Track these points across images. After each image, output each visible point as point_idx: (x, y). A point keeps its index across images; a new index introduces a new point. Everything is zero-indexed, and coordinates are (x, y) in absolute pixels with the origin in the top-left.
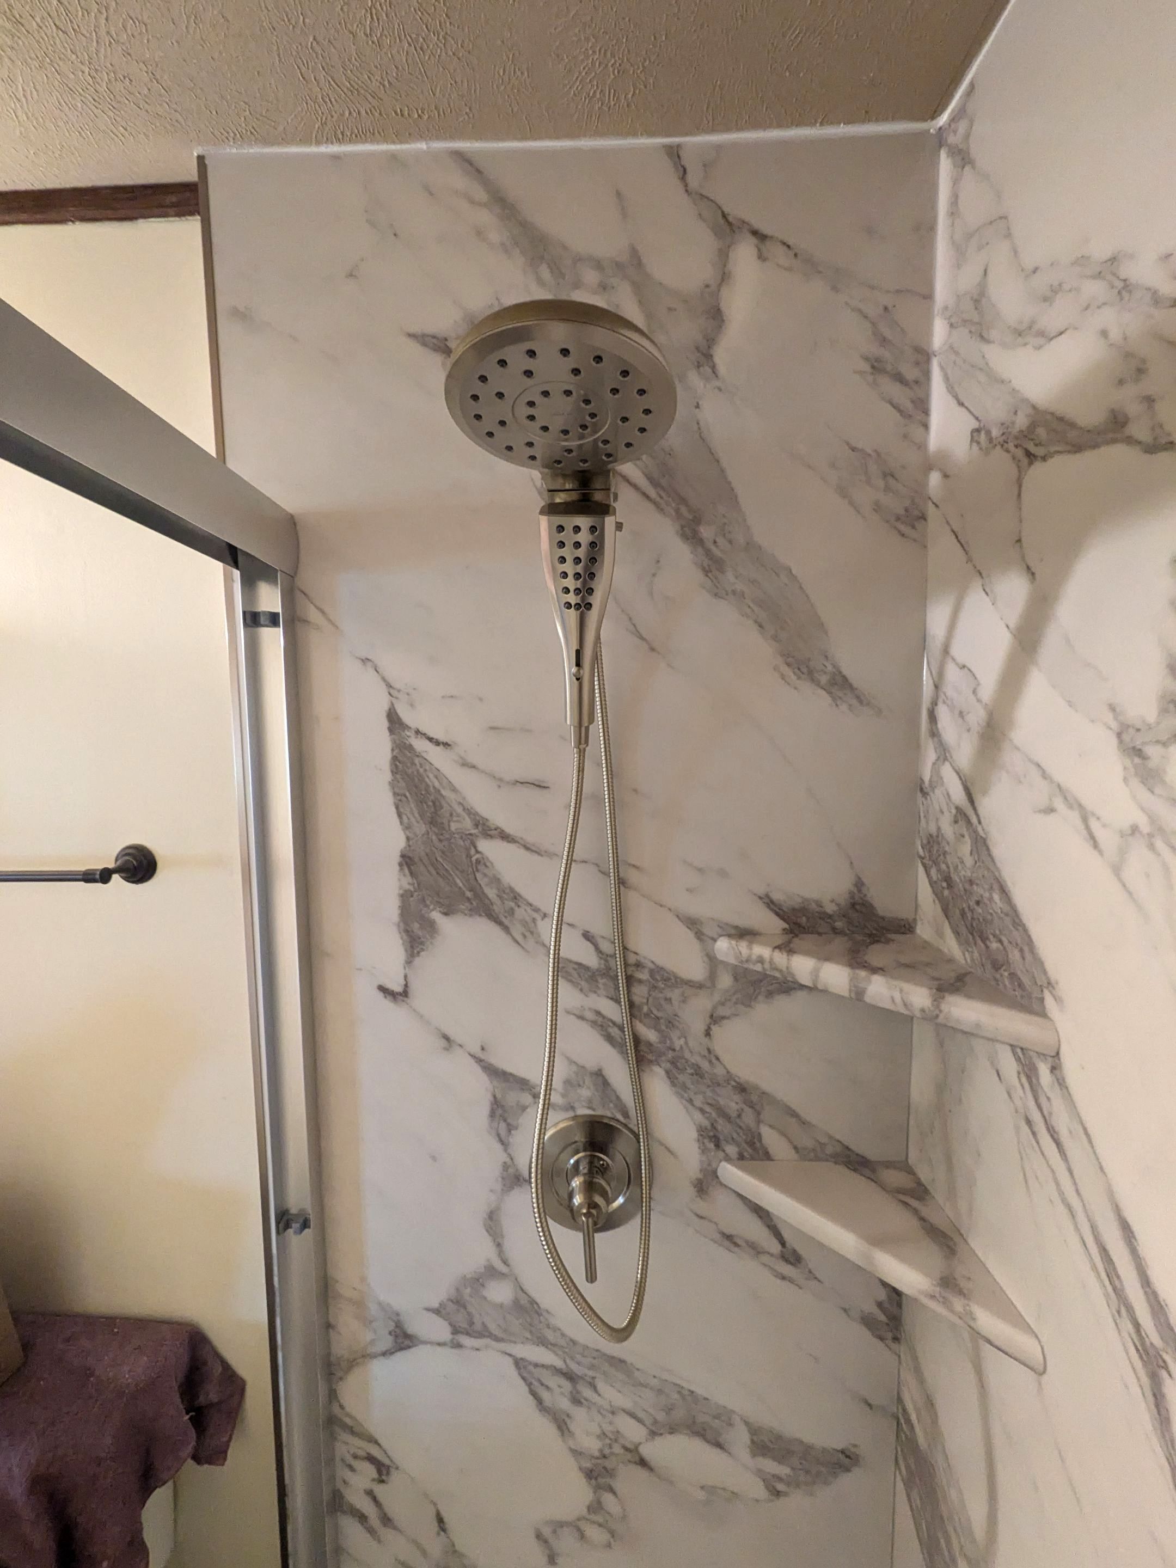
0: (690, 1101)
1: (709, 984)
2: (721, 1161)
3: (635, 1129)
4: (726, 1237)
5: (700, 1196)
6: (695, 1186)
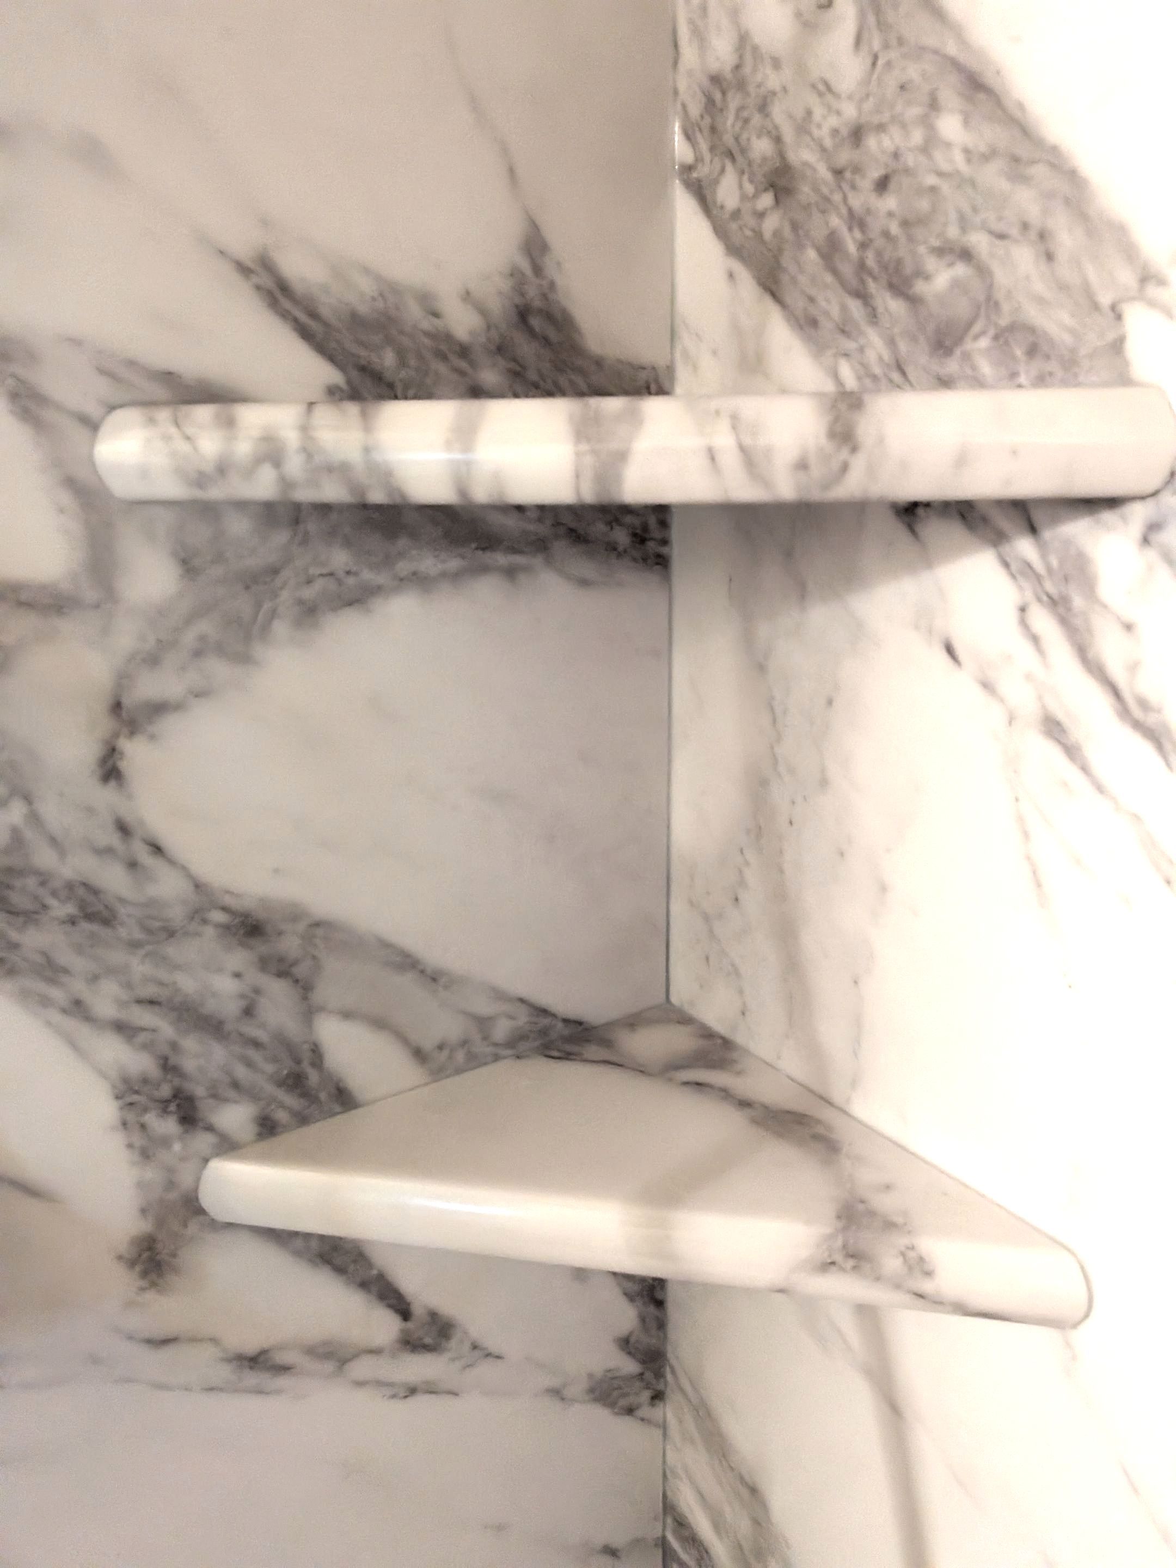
0: (78, 1008)
1: (90, 594)
2: (206, 1161)
4: (246, 1363)
5: (153, 1284)
6: (132, 1263)
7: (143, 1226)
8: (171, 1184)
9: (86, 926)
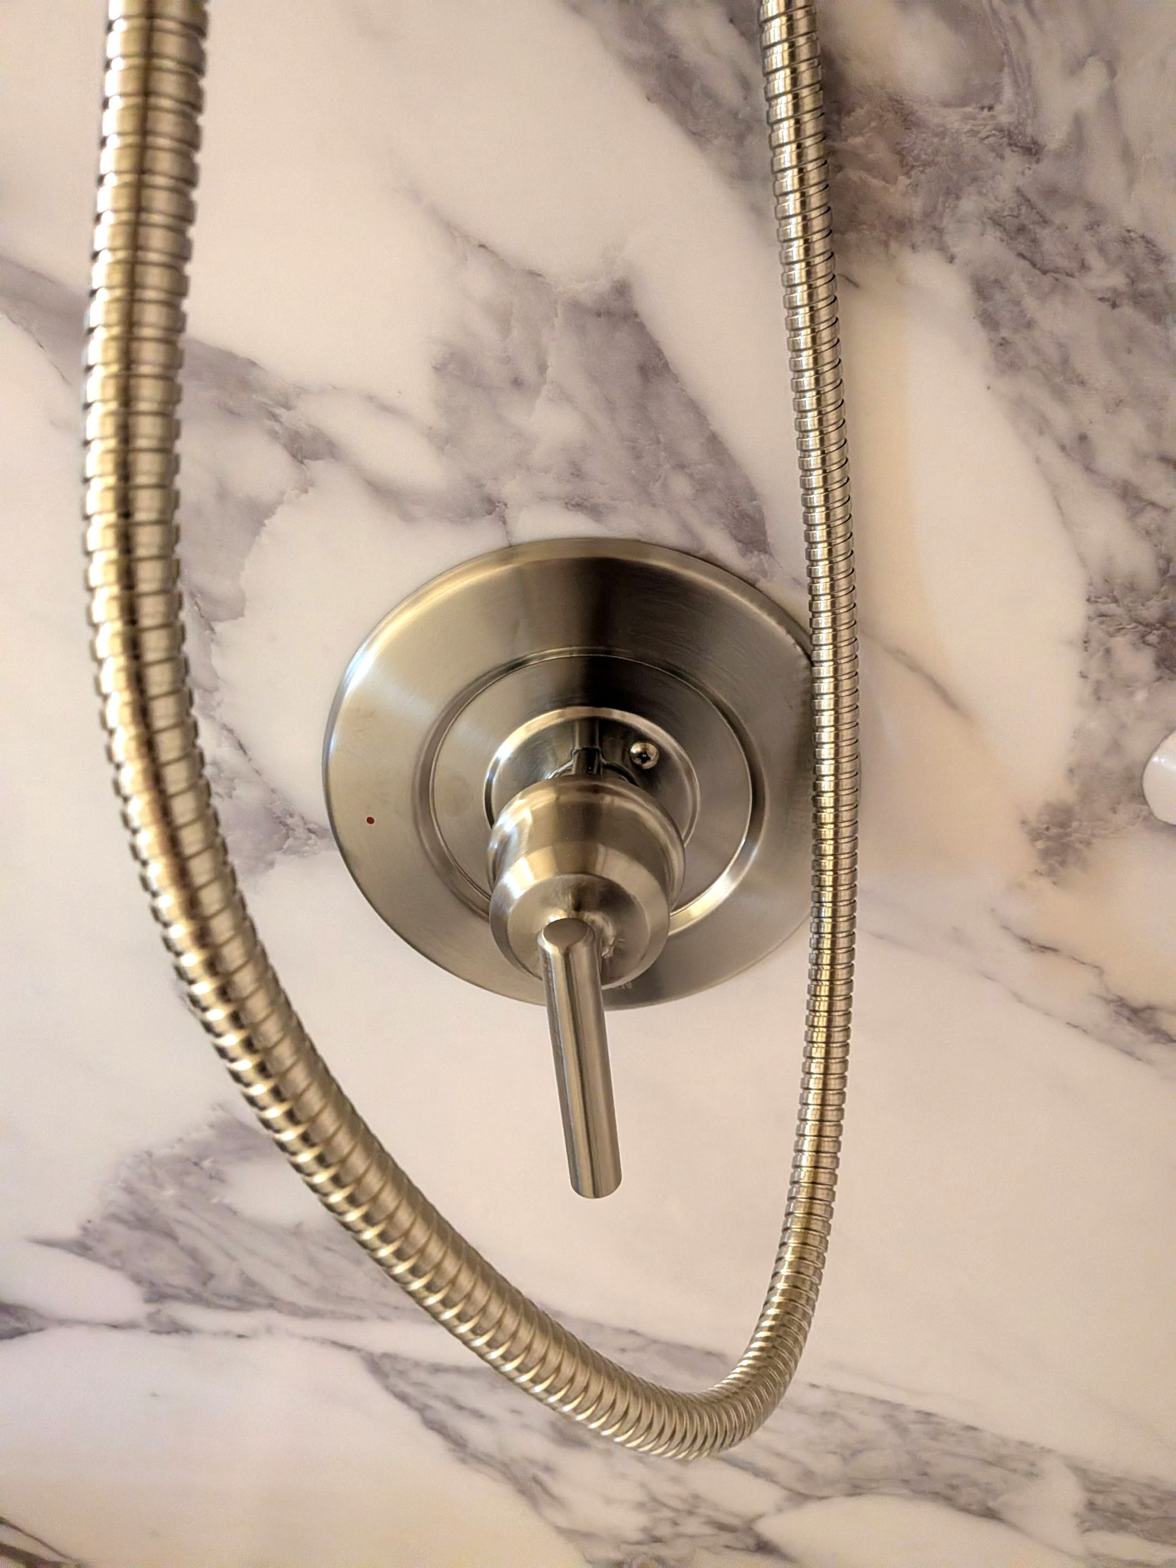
0: (1080, 447)
3: (797, 601)
4: (1126, 1012)
5: (1051, 872)
6: (1035, 836)
7: (1067, 793)
8: (1115, 747)
9: (1127, 311)
